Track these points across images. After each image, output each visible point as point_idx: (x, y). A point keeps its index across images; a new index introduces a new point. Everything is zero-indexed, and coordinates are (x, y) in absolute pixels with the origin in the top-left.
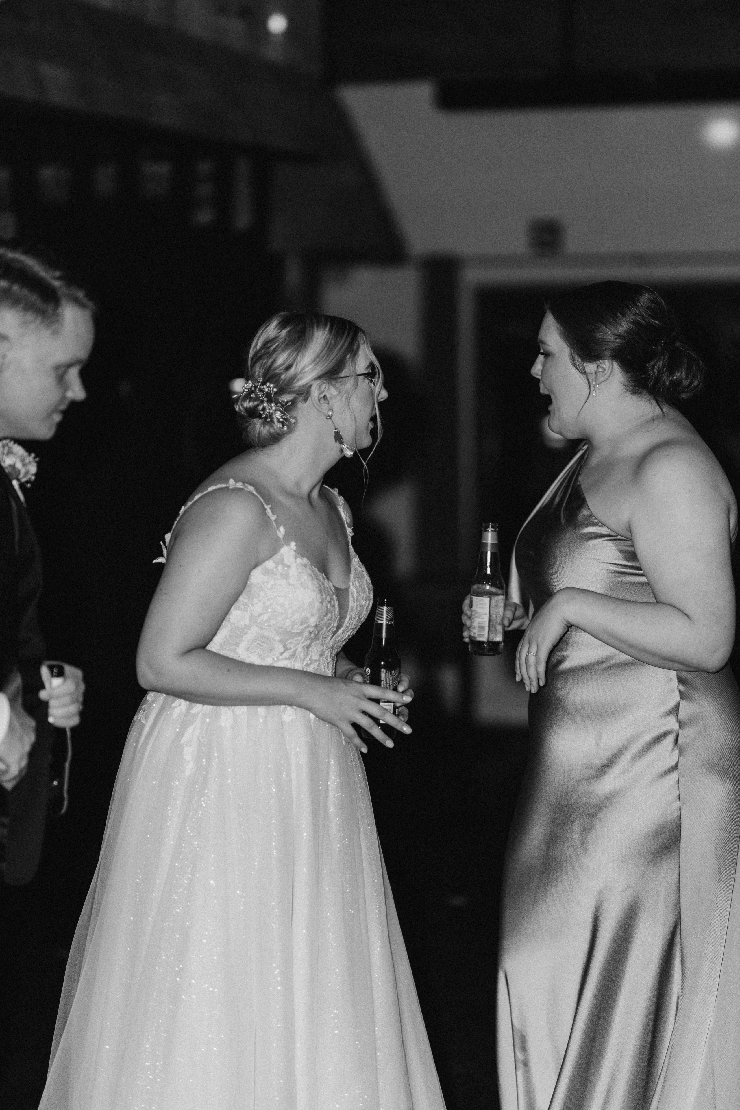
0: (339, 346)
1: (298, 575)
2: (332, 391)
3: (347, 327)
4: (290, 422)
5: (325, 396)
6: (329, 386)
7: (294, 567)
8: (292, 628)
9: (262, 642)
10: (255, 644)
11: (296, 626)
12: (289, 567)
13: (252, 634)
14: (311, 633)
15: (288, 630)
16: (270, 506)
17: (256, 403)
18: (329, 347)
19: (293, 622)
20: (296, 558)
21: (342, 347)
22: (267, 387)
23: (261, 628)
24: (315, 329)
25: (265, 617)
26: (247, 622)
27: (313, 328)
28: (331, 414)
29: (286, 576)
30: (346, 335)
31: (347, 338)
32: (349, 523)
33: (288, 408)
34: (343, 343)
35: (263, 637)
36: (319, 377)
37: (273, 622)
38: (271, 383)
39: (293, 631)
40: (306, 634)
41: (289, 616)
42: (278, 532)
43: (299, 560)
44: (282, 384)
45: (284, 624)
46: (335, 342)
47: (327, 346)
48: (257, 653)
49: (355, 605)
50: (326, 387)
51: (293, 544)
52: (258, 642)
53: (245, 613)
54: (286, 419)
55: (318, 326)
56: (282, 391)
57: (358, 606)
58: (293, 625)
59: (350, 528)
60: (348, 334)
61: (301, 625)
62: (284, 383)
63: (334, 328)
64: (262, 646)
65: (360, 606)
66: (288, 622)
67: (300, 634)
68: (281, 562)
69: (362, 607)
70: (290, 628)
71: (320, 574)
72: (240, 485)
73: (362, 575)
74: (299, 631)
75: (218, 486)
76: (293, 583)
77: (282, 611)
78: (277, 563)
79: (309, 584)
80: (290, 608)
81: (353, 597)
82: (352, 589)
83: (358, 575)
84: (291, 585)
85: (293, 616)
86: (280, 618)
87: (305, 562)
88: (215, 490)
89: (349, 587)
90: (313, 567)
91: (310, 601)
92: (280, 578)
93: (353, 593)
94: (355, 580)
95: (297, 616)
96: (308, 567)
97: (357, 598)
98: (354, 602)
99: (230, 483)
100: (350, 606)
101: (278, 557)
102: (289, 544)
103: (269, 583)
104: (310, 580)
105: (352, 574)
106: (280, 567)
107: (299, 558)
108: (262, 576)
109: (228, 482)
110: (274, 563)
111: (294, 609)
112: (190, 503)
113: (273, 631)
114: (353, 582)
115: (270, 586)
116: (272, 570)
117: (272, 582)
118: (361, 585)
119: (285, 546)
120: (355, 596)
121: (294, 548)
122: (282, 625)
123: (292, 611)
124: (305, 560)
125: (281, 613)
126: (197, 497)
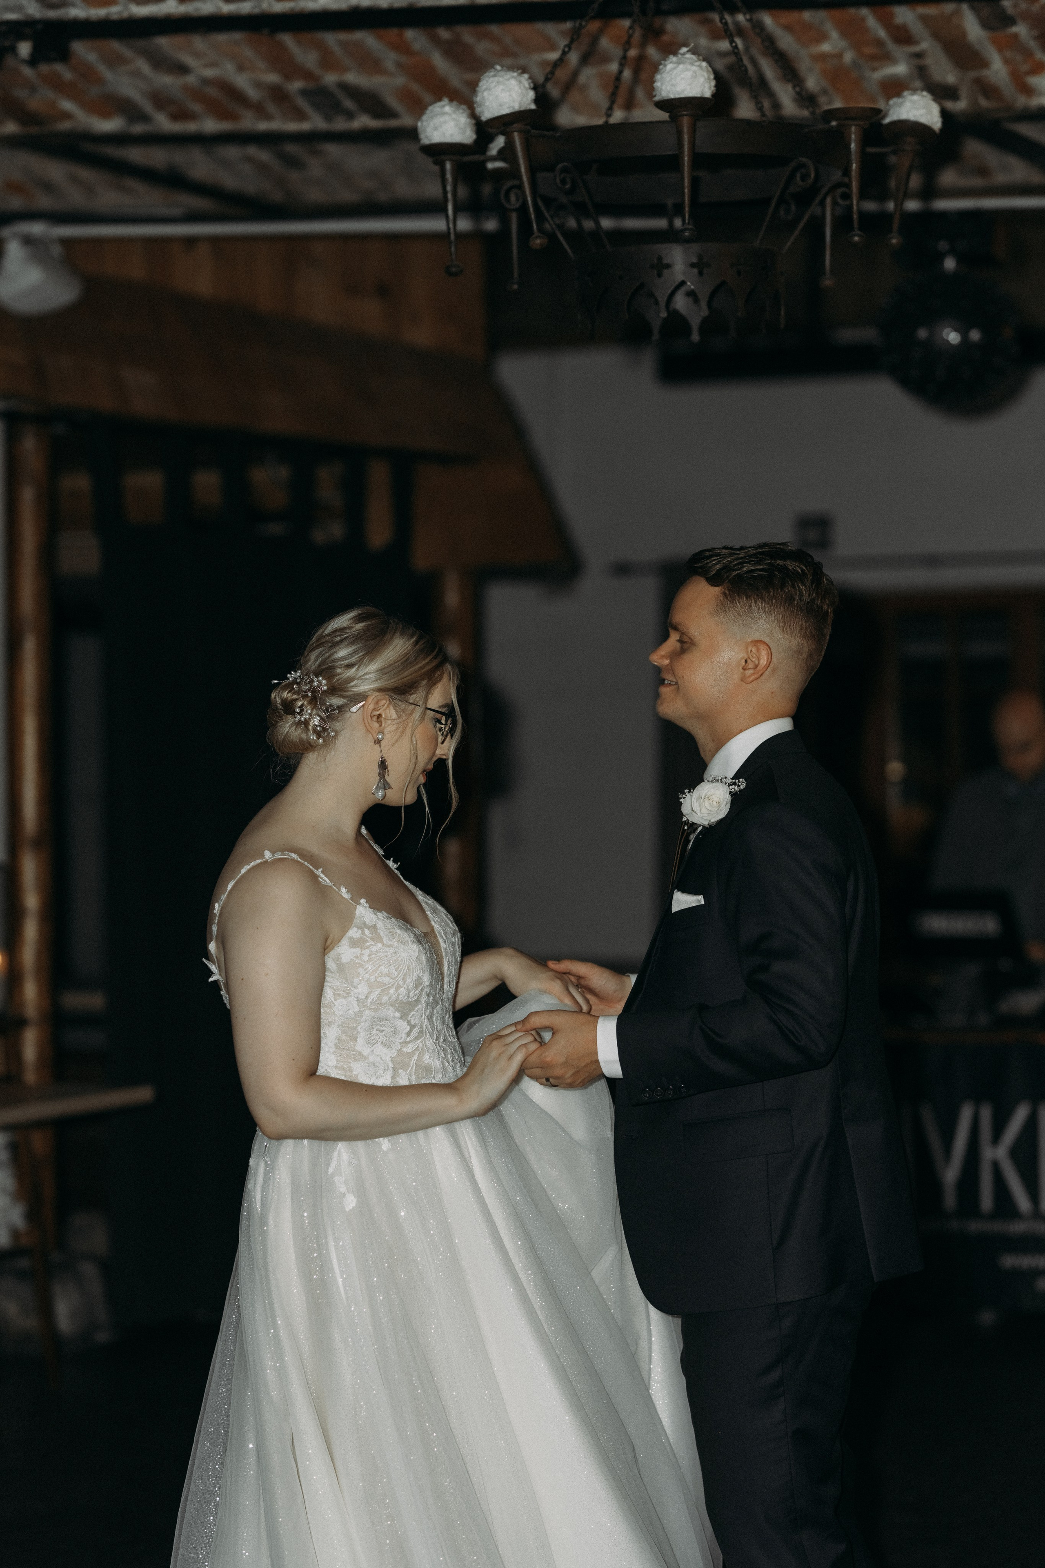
0: (417, 666)
2: (390, 713)
3: (436, 650)
4: (329, 735)
5: (379, 716)
6: (389, 705)
7: (380, 924)
8: (408, 997)
9: (381, 1026)
10: (375, 1032)
11: (411, 993)
13: (366, 1021)
14: (428, 995)
15: (405, 1001)
17: (295, 697)
19: (407, 989)
21: (422, 668)
22: (318, 681)
23: (376, 1010)
24: (398, 634)
25: (374, 996)
26: (357, 1009)
27: (395, 633)
28: (381, 738)
29: (377, 939)
30: (431, 657)
31: (431, 661)
33: (332, 715)
34: (425, 663)
35: (381, 1019)
36: (380, 690)
37: (385, 998)
39: (410, 1000)
40: (424, 999)
41: (401, 983)
42: (342, 894)
44: (335, 682)
45: (398, 995)
46: (415, 660)
47: (404, 659)
48: (380, 1042)
49: (447, 946)
50: (384, 705)
52: (377, 1027)
53: (350, 999)
54: (324, 729)
55: (403, 634)
56: (334, 690)
57: (450, 945)
58: (409, 992)
60: (435, 658)
61: (416, 989)
62: (339, 682)
63: (420, 644)
64: (383, 1031)
66: (403, 991)
67: (417, 1001)
69: (453, 944)
70: (406, 997)
71: (405, 923)
72: (279, 856)
73: (437, 909)
74: (416, 998)
75: (252, 864)
76: (390, 943)
77: (392, 980)
78: (359, 928)
79: (405, 936)
80: (399, 974)
81: (442, 937)
82: (436, 927)
83: (435, 911)
84: (389, 946)
85: (405, 982)
86: (392, 991)
87: (386, 915)
88: (249, 871)
89: (433, 927)
90: (397, 918)
91: (416, 956)
92: (373, 943)
93: (440, 933)
94: (434, 917)
95: (409, 981)
96: (393, 919)
97: (446, 936)
98: (445, 943)
99: (266, 857)
100: (443, 950)
101: (357, 921)
102: (360, 903)
103: (363, 954)
104: (404, 932)
105: (428, 913)
106: (367, 931)
107: (379, 914)
108: (353, 950)
109: (263, 856)
110: (355, 929)
111: (402, 973)
112: (224, 897)
113: (389, 1009)
114: (433, 920)
115: (366, 958)
116: (359, 939)
117: (367, 952)
118: (442, 920)
119: (358, 906)
120: (443, 935)
121: (367, 905)
122: (396, 998)
123: (402, 977)
124: (385, 913)
125: (390, 984)
126: (230, 887)
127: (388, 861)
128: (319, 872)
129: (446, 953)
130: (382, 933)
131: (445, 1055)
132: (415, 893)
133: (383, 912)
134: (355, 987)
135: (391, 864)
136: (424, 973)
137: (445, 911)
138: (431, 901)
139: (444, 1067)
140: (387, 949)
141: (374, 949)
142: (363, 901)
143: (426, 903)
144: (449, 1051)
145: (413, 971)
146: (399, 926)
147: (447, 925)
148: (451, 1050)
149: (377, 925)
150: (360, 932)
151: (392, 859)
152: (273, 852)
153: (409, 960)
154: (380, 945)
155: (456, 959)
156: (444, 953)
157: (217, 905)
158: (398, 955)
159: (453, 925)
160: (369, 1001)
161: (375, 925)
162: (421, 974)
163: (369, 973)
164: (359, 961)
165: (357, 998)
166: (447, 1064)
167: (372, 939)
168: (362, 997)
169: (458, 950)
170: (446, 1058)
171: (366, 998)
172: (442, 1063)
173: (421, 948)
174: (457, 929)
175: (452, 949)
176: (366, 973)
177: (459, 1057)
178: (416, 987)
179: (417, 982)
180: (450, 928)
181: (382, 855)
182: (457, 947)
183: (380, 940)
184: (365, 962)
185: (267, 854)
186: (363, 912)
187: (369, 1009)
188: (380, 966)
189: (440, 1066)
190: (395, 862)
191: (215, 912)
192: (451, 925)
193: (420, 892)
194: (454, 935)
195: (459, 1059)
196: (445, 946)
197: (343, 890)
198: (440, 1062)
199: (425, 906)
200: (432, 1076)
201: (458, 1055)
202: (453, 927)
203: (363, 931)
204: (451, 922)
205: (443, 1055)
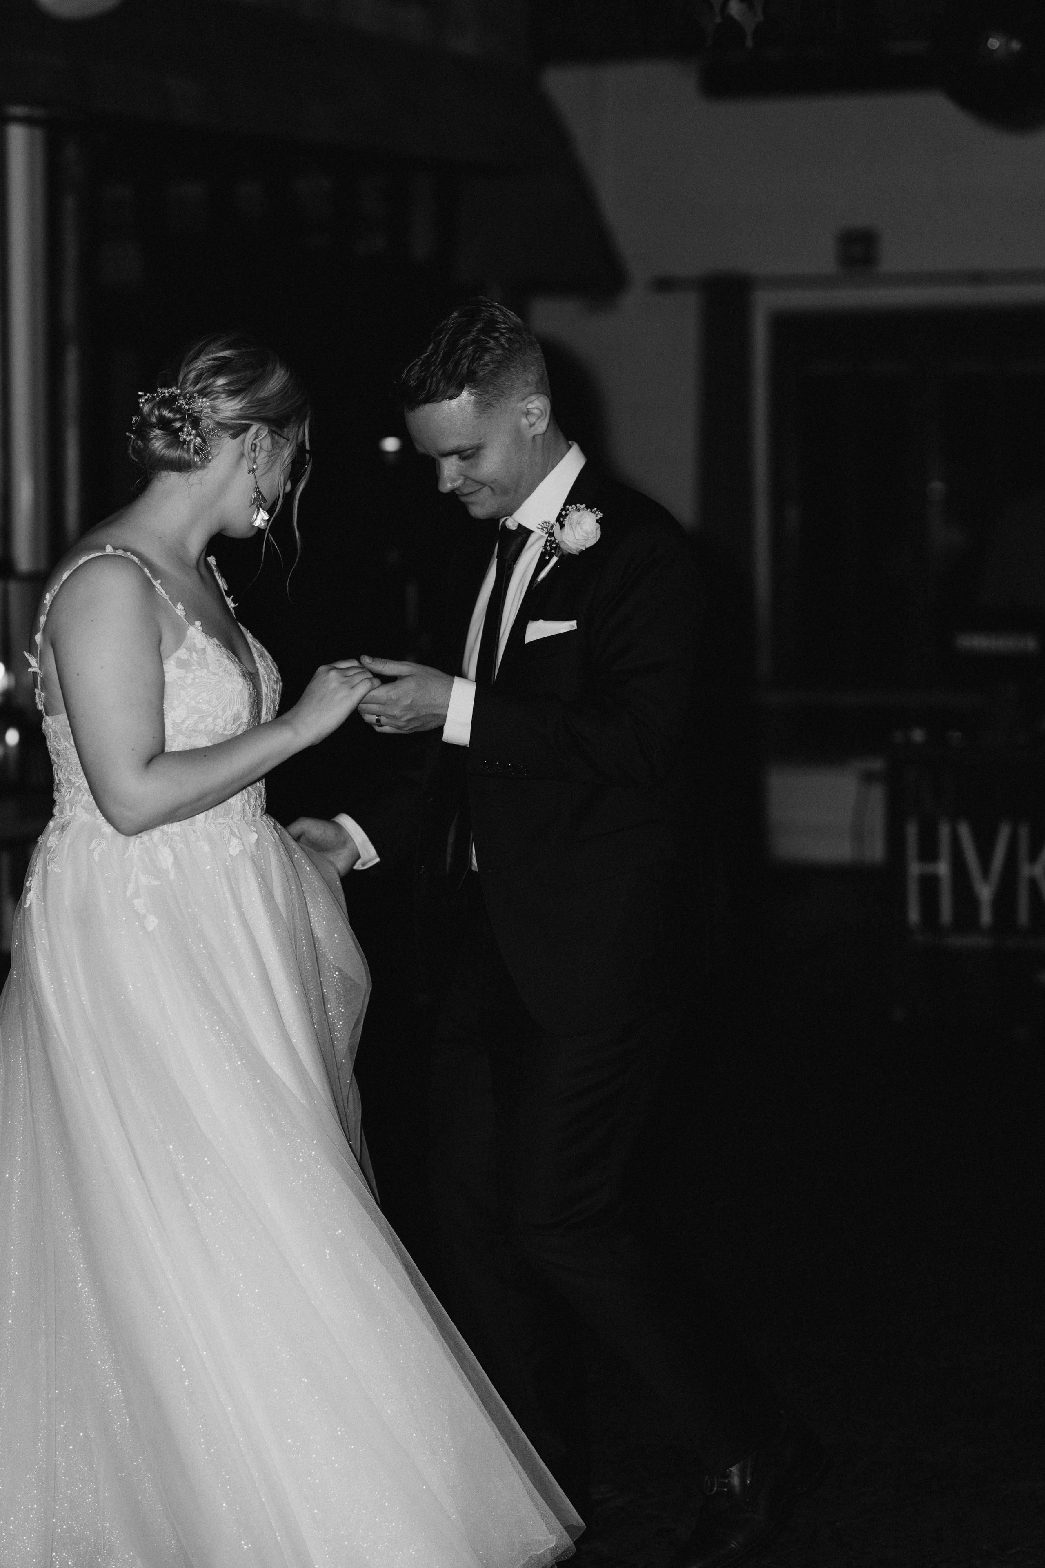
1: (218, 660)
2: (267, 443)
5: (256, 445)
6: (266, 435)
7: (209, 649)
8: (225, 729)
11: (228, 726)
15: (220, 733)
19: (225, 721)
25: (190, 722)
28: (256, 468)
29: (204, 664)
32: (227, 589)
37: (202, 726)
41: (220, 713)
42: (176, 610)
45: (215, 725)
49: (269, 692)
50: (262, 435)
54: (203, 451)
57: (271, 691)
58: (226, 725)
59: (229, 597)
61: (234, 724)
65: (273, 691)
66: (220, 722)
69: (274, 691)
71: (234, 656)
72: (120, 552)
73: (265, 655)
74: (232, 732)
75: (92, 556)
76: (216, 671)
77: (211, 709)
78: (188, 650)
79: (233, 668)
80: (220, 703)
81: (265, 681)
82: (261, 671)
83: (262, 655)
84: (214, 674)
85: (224, 713)
86: (210, 719)
87: (217, 643)
88: (86, 562)
89: (258, 669)
90: (227, 648)
91: (240, 690)
92: (199, 668)
93: (263, 677)
94: (261, 661)
95: (228, 713)
96: (222, 648)
97: (269, 682)
98: (267, 688)
99: (107, 551)
100: (263, 694)
101: (187, 642)
102: (194, 624)
103: (187, 677)
104: (232, 664)
105: (255, 655)
106: (194, 655)
107: (210, 639)
108: (177, 670)
109: (104, 549)
110: (184, 650)
111: (223, 704)
112: (57, 587)
113: (203, 737)
114: (260, 663)
115: (189, 681)
116: (186, 660)
117: (191, 675)
118: (268, 665)
119: (191, 626)
120: (266, 679)
121: (200, 628)
122: (213, 728)
123: (222, 707)
124: (216, 640)
125: (208, 712)
126: (65, 576)
127: (228, 598)
128: (157, 583)
129: (266, 697)
130: (209, 660)
131: (248, 798)
132: (245, 635)
133: (215, 639)
134: (174, 709)
135: (229, 601)
136: (245, 708)
137: (271, 659)
138: (259, 646)
139: (244, 810)
140: (212, 677)
141: (199, 674)
142: (198, 623)
143: (255, 646)
144: (254, 795)
145: (234, 704)
146: (228, 656)
147: (272, 671)
148: (256, 794)
149: (207, 651)
150: (188, 653)
151: (232, 597)
152: (115, 549)
153: (232, 692)
154: (205, 671)
155: (275, 707)
156: (264, 697)
157: (48, 596)
158: (222, 684)
159: (277, 673)
160: (185, 726)
161: (204, 650)
162: (241, 709)
163: (190, 697)
164: (182, 683)
165: (174, 720)
166: (247, 807)
167: (199, 664)
168: (178, 721)
169: (278, 698)
170: (248, 802)
171: (183, 722)
172: (244, 805)
173: (245, 683)
174: (280, 678)
175: (272, 696)
176: (188, 696)
177: (262, 803)
178: (235, 720)
179: (236, 716)
180: (274, 675)
181: (225, 591)
182: (277, 695)
183: (207, 666)
184: (187, 685)
185: (109, 549)
186: (195, 633)
187: (184, 735)
188: (202, 692)
189: (241, 808)
190: (234, 601)
191: (45, 602)
192: (275, 673)
193: (251, 635)
194: (277, 682)
195: (262, 806)
196: (266, 690)
197: (180, 606)
198: (242, 804)
199: (253, 650)
200: (231, 816)
201: (262, 801)
202: (276, 674)
203: (191, 653)
204: (276, 669)
205: (246, 798)
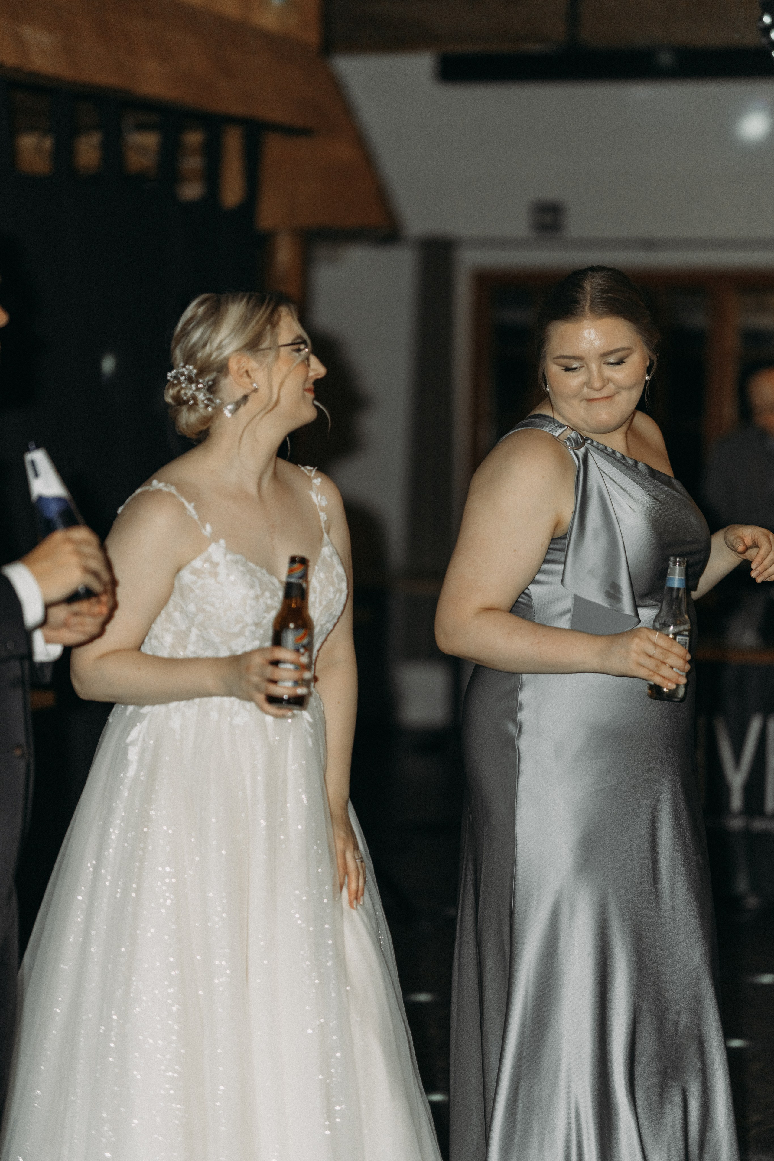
0: (256, 318)
4: (215, 403)
6: (248, 360)
7: (223, 564)
8: (228, 628)
12: (217, 564)
16: (193, 504)
18: (245, 321)
20: (225, 555)
21: (261, 319)
23: (200, 630)
25: (199, 618)
30: (265, 306)
31: (266, 309)
34: (261, 315)
35: (204, 639)
36: (239, 349)
38: (190, 365)
41: (221, 615)
42: (204, 531)
43: (229, 557)
45: (219, 624)
47: (243, 319)
50: (245, 361)
51: (222, 542)
54: (210, 401)
55: (233, 301)
56: (202, 371)
58: (229, 625)
62: (202, 362)
63: (251, 301)
66: (223, 622)
68: (209, 560)
70: (226, 627)
101: (205, 555)
102: (218, 541)
107: (230, 555)
110: (200, 561)
119: (213, 543)
121: (223, 545)
124: (238, 556)
128: (190, 507)
167: (209, 573)
186: (215, 549)
197: (207, 526)
